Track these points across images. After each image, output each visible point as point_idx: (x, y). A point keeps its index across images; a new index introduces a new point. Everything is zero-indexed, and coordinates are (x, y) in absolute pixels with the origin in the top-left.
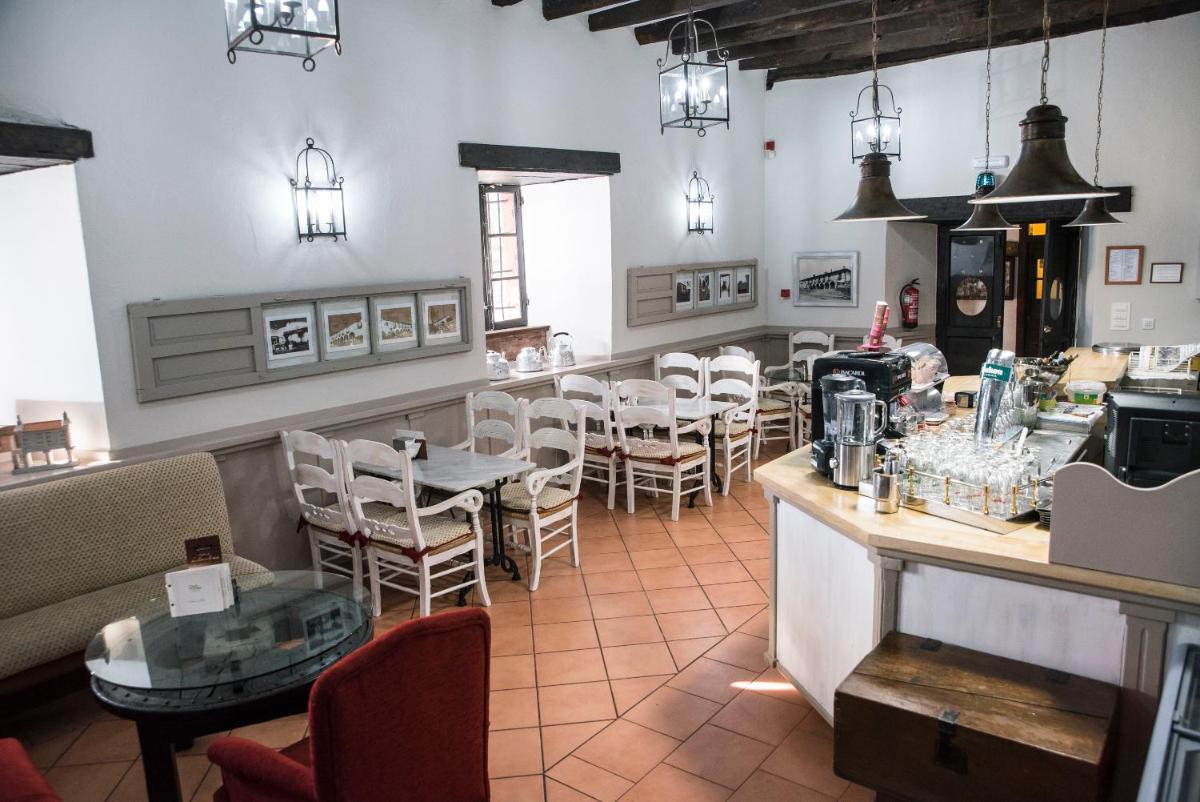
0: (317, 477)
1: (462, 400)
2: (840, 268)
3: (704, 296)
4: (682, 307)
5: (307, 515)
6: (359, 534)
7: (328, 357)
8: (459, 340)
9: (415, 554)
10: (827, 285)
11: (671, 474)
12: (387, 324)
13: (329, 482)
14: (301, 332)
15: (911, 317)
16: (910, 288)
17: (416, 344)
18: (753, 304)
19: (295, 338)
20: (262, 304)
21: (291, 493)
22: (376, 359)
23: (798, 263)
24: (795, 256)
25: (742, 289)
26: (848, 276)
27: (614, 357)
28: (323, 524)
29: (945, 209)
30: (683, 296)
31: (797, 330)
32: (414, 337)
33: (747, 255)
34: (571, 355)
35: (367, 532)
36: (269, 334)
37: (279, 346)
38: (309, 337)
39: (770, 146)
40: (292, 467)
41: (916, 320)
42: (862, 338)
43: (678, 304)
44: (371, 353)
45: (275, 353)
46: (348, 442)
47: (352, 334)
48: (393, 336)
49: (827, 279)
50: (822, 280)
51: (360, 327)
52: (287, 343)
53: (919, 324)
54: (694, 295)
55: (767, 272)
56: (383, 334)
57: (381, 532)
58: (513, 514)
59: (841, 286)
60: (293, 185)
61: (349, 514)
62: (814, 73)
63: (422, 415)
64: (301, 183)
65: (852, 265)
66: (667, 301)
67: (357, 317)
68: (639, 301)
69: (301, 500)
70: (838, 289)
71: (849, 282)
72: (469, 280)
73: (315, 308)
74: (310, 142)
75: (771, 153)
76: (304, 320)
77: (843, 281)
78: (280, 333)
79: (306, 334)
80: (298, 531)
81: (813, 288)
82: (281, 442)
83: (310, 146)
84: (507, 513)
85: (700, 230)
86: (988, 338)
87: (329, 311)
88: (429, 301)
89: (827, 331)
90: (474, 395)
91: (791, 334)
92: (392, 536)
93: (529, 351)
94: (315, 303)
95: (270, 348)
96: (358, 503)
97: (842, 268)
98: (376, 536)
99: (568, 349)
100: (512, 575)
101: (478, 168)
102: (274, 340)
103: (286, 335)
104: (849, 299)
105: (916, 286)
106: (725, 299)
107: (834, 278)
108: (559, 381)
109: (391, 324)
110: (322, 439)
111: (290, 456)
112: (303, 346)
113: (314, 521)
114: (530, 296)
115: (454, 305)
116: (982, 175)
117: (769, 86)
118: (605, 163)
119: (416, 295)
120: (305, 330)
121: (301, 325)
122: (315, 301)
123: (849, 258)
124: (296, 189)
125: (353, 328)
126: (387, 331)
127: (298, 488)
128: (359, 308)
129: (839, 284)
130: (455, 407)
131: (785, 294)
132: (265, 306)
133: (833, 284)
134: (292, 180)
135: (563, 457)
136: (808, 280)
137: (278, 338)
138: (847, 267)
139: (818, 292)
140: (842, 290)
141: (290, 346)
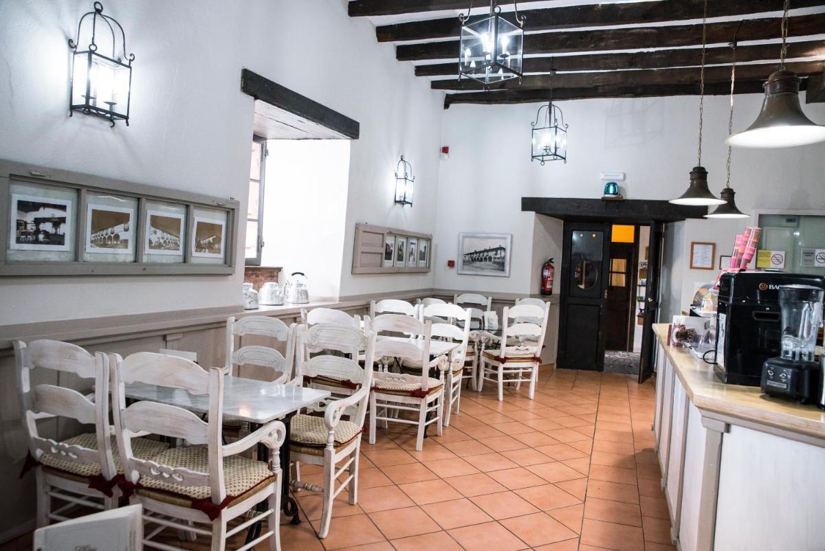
0: (66, 402)
1: (221, 325)
2: (497, 246)
3: (400, 258)
4: (388, 263)
5: (39, 453)
6: (120, 479)
7: (87, 257)
8: (221, 262)
9: (211, 507)
10: (485, 258)
11: (417, 406)
12: (155, 233)
13: (85, 409)
14: (58, 222)
15: (548, 286)
16: (548, 265)
17: (181, 260)
18: (427, 270)
19: (48, 227)
20: (11, 175)
21: (20, 422)
22: (139, 270)
23: (463, 240)
24: (461, 235)
25: (422, 256)
26: (503, 252)
27: (342, 299)
28: (64, 465)
29: (579, 207)
30: (388, 255)
31: (460, 293)
32: (180, 252)
33: (425, 231)
34: (306, 293)
35: (134, 476)
36: (15, 214)
37: (27, 234)
38: (66, 229)
39: (445, 150)
40: (26, 388)
41: (551, 289)
42: (515, 301)
43: (386, 261)
44: (135, 262)
45: (18, 241)
46: (124, 358)
47: (117, 237)
48: (159, 246)
49: (485, 254)
50: (482, 254)
51: (126, 230)
52: (38, 232)
53: (553, 292)
54: (394, 256)
55: (436, 246)
56: (150, 242)
57: (160, 476)
58: (303, 449)
59: (497, 260)
60: (71, 47)
61: (109, 453)
62: (483, 100)
63: (180, 336)
64: (83, 45)
65: (506, 244)
66: (379, 256)
67: (122, 218)
68: (362, 253)
69: (33, 433)
70: (495, 263)
71: (504, 258)
72: (238, 203)
73: (79, 197)
74: (98, 7)
75: (445, 155)
76: (63, 208)
77: (498, 256)
78: (30, 217)
79: (62, 226)
80: (22, 476)
81: (474, 260)
82: (13, 356)
83: (98, 11)
84: (295, 447)
85: (403, 202)
86: (597, 306)
87: (95, 203)
88: (200, 217)
89: (486, 295)
90: (236, 320)
91: (456, 295)
92: (179, 483)
93: (272, 285)
94: (78, 191)
95: (14, 233)
96: (127, 437)
97: (498, 246)
98: (148, 482)
99: (303, 288)
100: (291, 518)
101: (256, 98)
102: (20, 224)
103: (38, 221)
104: (503, 270)
105: (551, 264)
106: (411, 264)
107: (492, 254)
108: (306, 315)
109: (159, 233)
110: (83, 353)
111: (25, 374)
112: (58, 240)
113: (49, 460)
114: (265, 239)
115: (221, 226)
116: (609, 185)
117: (446, 106)
118: (349, 128)
119: (187, 206)
120: (63, 220)
121: (58, 214)
122: (79, 187)
123: (505, 238)
124: (75, 53)
125: (119, 229)
126: (154, 239)
127: (31, 417)
128: (128, 207)
129: (495, 258)
130: (213, 332)
131: (451, 264)
132: (15, 178)
133: (490, 258)
134: (70, 41)
135: (350, 386)
136: (471, 254)
137: (26, 223)
138: (503, 246)
139: (478, 264)
140: (498, 263)
141: (41, 237)
